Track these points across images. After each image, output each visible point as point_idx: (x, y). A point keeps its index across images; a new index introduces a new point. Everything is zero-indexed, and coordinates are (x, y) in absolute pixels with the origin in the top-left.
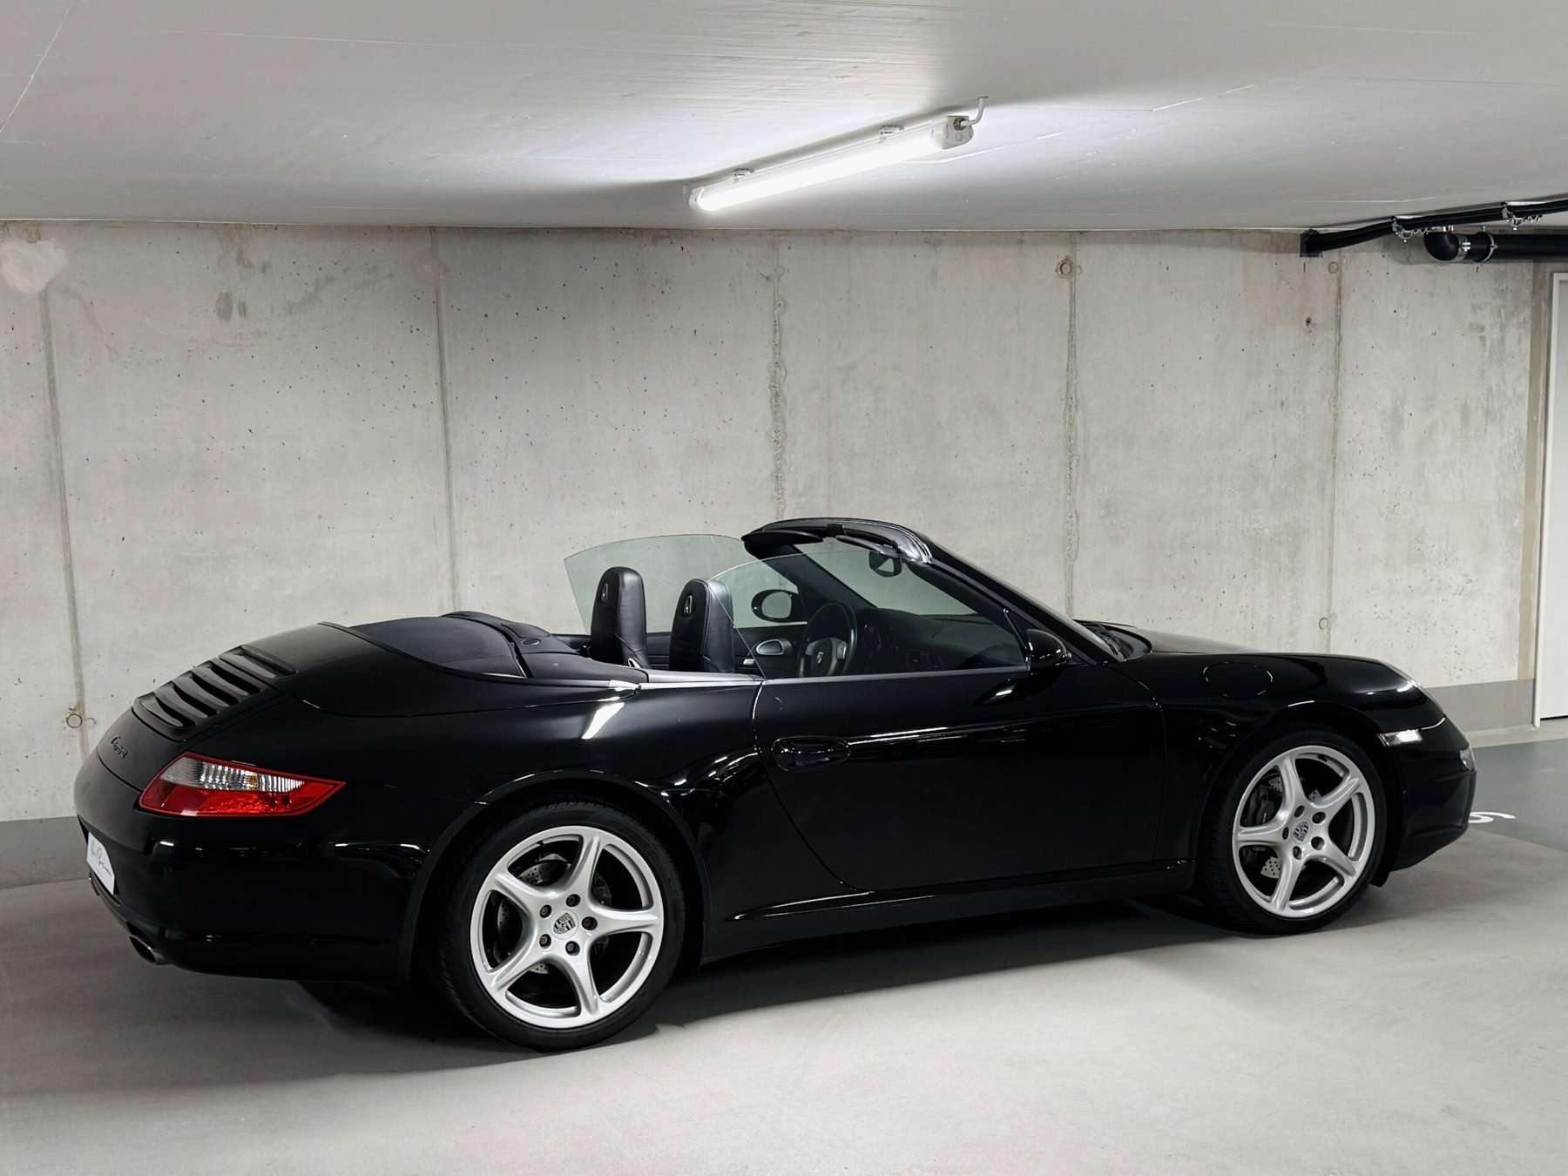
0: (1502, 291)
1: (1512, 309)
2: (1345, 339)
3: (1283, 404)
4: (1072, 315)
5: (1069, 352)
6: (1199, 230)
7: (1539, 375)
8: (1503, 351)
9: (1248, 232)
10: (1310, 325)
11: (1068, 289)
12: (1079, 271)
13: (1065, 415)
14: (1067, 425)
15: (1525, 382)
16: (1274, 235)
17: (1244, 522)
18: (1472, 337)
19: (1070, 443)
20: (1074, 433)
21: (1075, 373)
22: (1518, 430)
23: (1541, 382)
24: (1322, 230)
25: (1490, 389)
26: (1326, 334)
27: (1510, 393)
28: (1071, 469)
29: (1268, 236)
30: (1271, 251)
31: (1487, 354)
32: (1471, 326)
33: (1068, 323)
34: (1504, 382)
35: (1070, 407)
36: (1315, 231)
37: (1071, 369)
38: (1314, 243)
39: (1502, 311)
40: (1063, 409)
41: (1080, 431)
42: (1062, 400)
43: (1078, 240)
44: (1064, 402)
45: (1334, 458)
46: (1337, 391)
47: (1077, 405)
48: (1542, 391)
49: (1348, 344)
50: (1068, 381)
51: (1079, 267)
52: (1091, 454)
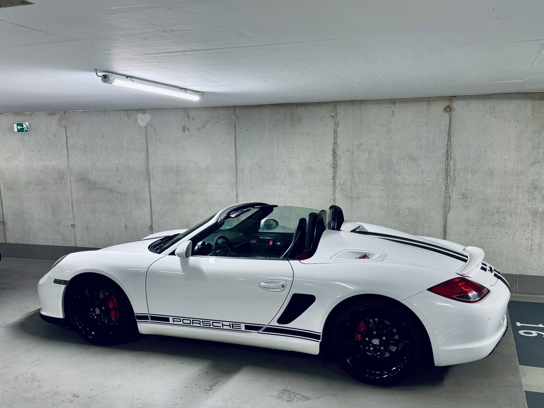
4: (450, 126)
5: (448, 139)
9: (535, 93)
11: (448, 116)
12: (453, 110)
13: (445, 161)
14: (446, 165)
17: (529, 205)
19: (447, 172)
20: (449, 168)
21: (450, 146)
28: (447, 180)
33: (448, 129)
35: (448, 159)
37: (449, 145)
40: (445, 159)
41: (452, 167)
42: (444, 156)
43: (453, 99)
44: (445, 157)
47: (451, 158)
50: (447, 149)
51: (453, 108)
52: (456, 175)
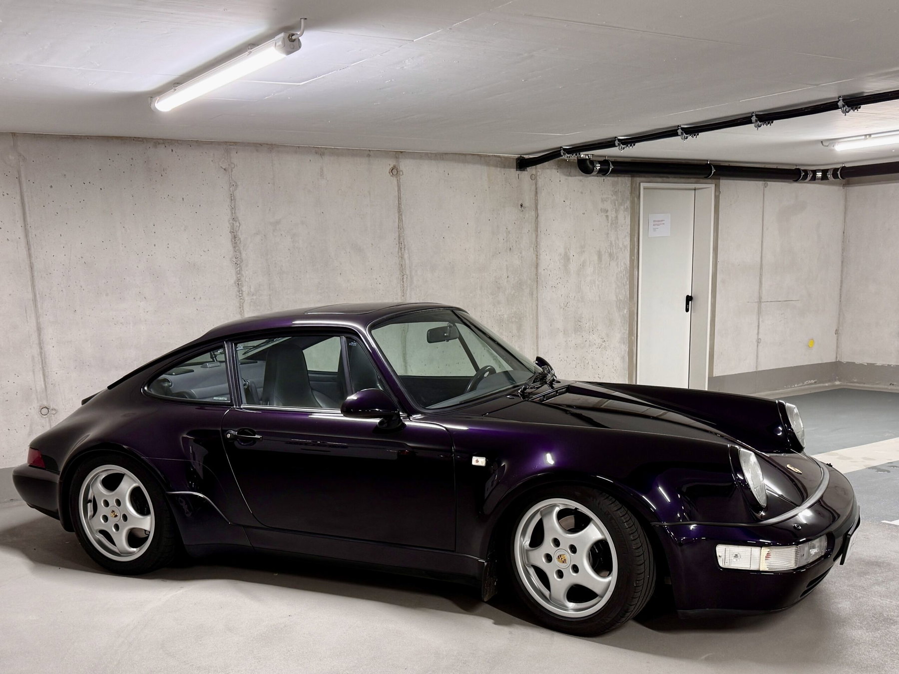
0: (616, 191)
1: (621, 201)
2: (540, 215)
3: (510, 249)
4: (399, 198)
5: (399, 218)
6: (464, 154)
7: (635, 236)
8: (617, 222)
9: (489, 156)
10: (522, 208)
11: (396, 183)
12: (401, 173)
13: (398, 252)
14: (400, 258)
15: (628, 239)
16: (503, 158)
17: (494, 311)
18: (602, 215)
19: (402, 267)
20: (404, 263)
21: (402, 229)
22: (625, 264)
23: (636, 239)
24: (526, 157)
25: (611, 243)
26: (530, 212)
27: (621, 245)
28: (403, 282)
29: (499, 159)
30: (500, 167)
31: (609, 224)
32: (601, 210)
33: (397, 202)
34: (618, 239)
35: (401, 248)
36: (523, 157)
37: (400, 228)
38: (523, 164)
39: (616, 202)
40: (397, 249)
41: (407, 262)
42: (396, 244)
43: (400, 156)
45: (537, 279)
46: (537, 243)
47: (404, 247)
48: (636, 244)
49: (542, 219)
50: (399, 235)
51: (401, 171)
52: (413, 274)
